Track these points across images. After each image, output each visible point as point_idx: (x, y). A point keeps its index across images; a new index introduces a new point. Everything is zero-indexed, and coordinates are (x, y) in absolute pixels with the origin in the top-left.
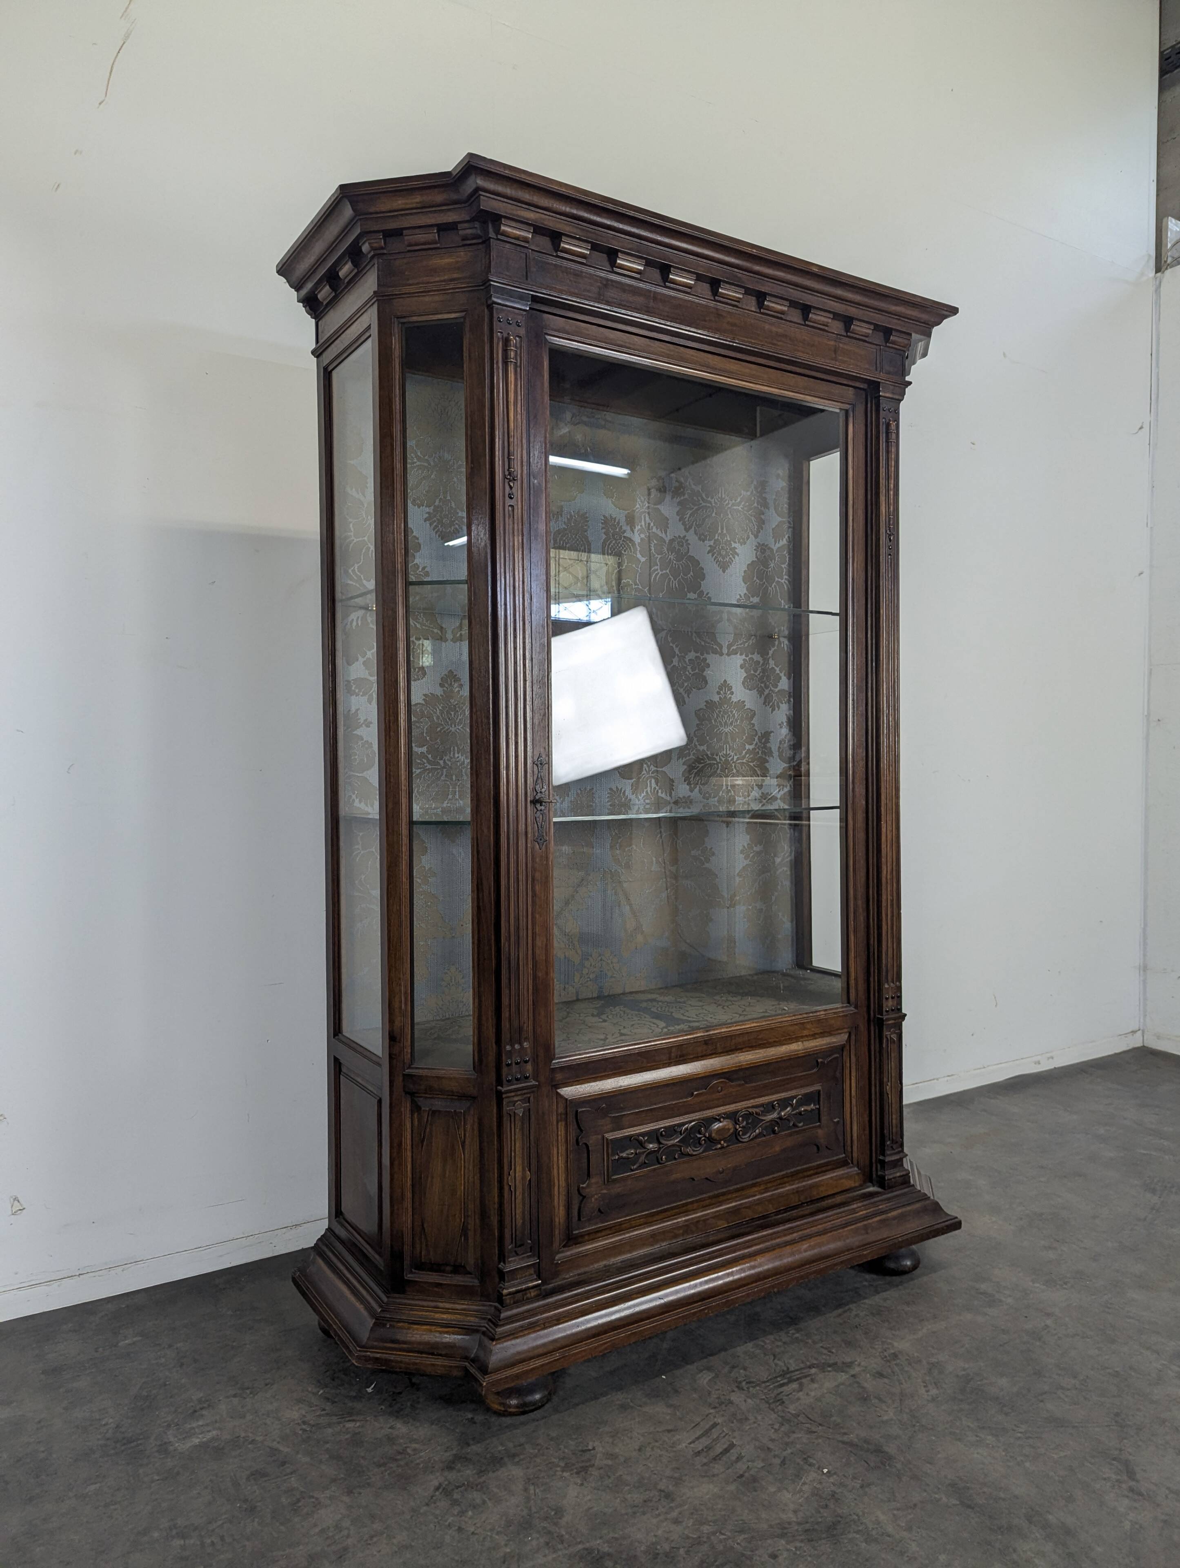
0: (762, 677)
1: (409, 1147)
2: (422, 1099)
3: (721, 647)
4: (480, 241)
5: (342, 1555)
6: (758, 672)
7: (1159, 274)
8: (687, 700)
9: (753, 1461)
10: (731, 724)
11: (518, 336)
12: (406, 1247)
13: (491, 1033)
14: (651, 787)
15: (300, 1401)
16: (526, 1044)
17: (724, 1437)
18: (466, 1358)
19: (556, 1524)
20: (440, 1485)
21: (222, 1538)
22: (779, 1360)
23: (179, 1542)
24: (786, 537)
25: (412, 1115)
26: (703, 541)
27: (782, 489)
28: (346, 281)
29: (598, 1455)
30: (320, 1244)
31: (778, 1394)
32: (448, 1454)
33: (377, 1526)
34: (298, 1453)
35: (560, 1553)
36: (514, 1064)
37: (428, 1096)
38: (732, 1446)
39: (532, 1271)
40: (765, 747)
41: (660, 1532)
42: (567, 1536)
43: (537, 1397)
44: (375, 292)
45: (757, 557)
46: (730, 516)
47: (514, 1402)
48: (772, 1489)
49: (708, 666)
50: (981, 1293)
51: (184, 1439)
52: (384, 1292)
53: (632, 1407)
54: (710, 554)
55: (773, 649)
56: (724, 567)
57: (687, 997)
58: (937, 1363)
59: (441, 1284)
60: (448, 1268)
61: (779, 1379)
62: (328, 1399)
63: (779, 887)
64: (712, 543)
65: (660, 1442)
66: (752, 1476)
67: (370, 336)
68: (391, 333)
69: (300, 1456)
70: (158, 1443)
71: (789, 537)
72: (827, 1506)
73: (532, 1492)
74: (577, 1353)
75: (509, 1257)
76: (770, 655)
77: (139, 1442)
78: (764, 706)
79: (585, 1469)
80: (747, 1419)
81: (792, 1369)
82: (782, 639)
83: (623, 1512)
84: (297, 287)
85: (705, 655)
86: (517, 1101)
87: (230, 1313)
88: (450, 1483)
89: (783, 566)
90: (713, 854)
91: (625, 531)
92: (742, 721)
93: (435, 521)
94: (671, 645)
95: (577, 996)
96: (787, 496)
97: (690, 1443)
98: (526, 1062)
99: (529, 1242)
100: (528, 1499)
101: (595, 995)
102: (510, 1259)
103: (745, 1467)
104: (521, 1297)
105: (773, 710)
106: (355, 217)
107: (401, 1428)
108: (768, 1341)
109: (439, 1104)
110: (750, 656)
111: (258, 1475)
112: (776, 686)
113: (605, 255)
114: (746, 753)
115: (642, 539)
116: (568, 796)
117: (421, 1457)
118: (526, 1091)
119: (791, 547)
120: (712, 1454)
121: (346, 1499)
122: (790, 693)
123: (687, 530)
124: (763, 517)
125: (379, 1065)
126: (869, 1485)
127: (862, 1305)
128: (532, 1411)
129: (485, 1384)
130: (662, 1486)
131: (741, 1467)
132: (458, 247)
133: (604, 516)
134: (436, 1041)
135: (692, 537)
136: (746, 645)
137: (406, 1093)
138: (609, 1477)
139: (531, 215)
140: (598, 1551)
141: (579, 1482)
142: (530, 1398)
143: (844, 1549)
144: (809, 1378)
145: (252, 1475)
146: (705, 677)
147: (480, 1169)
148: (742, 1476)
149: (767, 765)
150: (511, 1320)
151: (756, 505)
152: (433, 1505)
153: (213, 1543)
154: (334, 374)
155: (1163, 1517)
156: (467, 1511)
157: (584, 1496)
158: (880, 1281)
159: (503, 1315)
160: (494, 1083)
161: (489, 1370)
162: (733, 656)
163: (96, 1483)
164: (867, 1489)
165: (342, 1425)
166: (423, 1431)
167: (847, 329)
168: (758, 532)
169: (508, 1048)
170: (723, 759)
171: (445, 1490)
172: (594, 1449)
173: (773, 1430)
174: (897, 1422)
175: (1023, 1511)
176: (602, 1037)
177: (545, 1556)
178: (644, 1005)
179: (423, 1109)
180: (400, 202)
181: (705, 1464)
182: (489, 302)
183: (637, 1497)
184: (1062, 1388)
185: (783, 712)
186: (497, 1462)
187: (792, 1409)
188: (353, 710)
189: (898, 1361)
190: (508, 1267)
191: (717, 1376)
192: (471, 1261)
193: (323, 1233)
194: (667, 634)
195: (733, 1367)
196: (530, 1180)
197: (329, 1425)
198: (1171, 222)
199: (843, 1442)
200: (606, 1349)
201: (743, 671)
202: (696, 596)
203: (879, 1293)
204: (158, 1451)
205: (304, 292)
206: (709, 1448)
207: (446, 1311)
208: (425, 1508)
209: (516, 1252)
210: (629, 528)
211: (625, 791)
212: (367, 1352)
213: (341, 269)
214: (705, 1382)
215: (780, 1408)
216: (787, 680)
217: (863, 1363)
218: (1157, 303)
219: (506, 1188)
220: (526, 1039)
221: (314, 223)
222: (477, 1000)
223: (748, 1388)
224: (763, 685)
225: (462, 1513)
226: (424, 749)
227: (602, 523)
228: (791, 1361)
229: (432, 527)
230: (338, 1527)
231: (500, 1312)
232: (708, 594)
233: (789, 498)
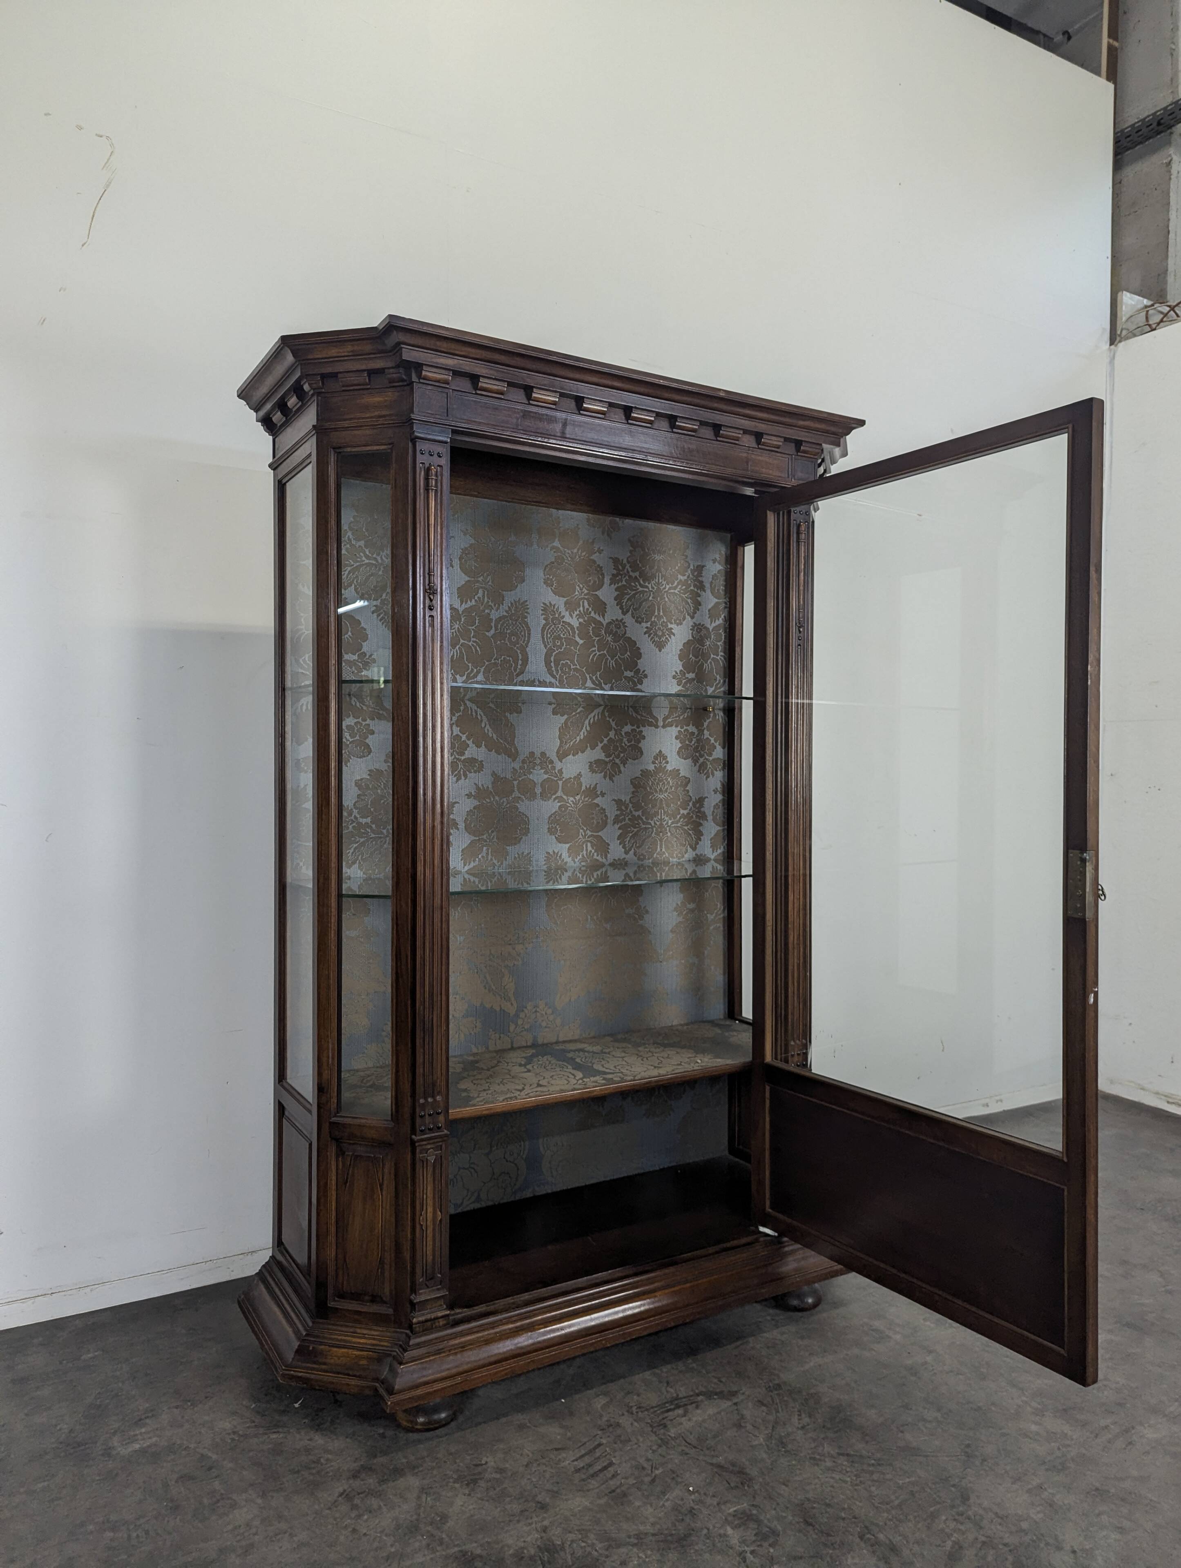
0: (697, 747)
1: (334, 1187)
2: (345, 1145)
3: (657, 720)
4: (405, 383)
5: (248, 1550)
6: (693, 742)
7: (1113, 347)
8: (622, 768)
9: (626, 1478)
10: (666, 791)
11: (439, 466)
12: (329, 1277)
13: (406, 1087)
14: (587, 850)
15: (234, 1413)
16: (438, 1098)
17: (606, 1456)
18: (377, 1379)
19: (438, 1528)
20: (345, 1491)
21: (147, 1532)
22: (671, 1387)
23: (110, 1534)
24: (722, 616)
25: (337, 1161)
26: (640, 623)
27: (719, 571)
28: (294, 410)
29: (489, 1470)
30: (264, 1270)
31: (663, 1419)
32: (356, 1464)
33: (283, 1526)
34: (224, 1460)
35: (438, 1554)
36: (427, 1116)
37: (351, 1142)
38: (611, 1464)
39: (442, 1302)
40: (699, 812)
41: (529, 1539)
42: (447, 1539)
43: (443, 1415)
44: (314, 426)
45: (693, 637)
46: (667, 599)
47: (421, 1420)
48: (637, 1504)
49: (644, 738)
50: (873, 1330)
51: (126, 1444)
52: (311, 1317)
53: (528, 1427)
54: (647, 635)
55: (708, 721)
56: (660, 646)
57: (613, 1047)
58: (815, 1394)
59: (361, 1312)
60: (367, 1298)
61: (667, 1405)
62: (258, 1412)
63: (712, 942)
64: (648, 624)
65: (547, 1459)
66: (623, 1491)
67: (310, 462)
68: (328, 462)
69: (225, 1462)
70: (104, 1447)
71: (725, 617)
72: (683, 1520)
73: (424, 1500)
74: (479, 1378)
75: (421, 1289)
76: (705, 726)
77: (87, 1446)
78: (698, 774)
79: (475, 1481)
80: (630, 1440)
81: (681, 1396)
82: (716, 712)
83: (500, 1520)
84: (256, 410)
85: (642, 728)
86: (429, 1149)
87: (184, 1331)
88: (353, 1490)
89: (719, 644)
90: (647, 912)
91: (564, 617)
92: (676, 788)
93: (382, 613)
94: (608, 719)
95: (512, 1043)
96: (723, 578)
97: (573, 1461)
98: (439, 1114)
99: (439, 1275)
100: (419, 1506)
101: (529, 1044)
102: (421, 1291)
103: (618, 1483)
104: (429, 1326)
105: (708, 777)
106: (296, 362)
107: (319, 1440)
108: (665, 1370)
109: (361, 1150)
110: (685, 728)
111: (184, 1478)
112: (711, 755)
113: (522, 390)
114: (680, 818)
115: (580, 623)
116: (506, 859)
117: (332, 1466)
118: (438, 1140)
119: (727, 625)
120: (591, 1471)
121: (259, 1501)
122: (724, 761)
123: (624, 613)
124: (699, 599)
125: (310, 1112)
126: (725, 1503)
127: (760, 1339)
128: (436, 1428)
129: (389, 1403)
130: (539, 1498)
131: (613, 1483)
132: (387, 388)
133: (544, 603)
134: (370, 1089)
135: (628, 619)
136: (681, 718)
137: (332, 1138)
138: (495, 1489)
139: (450, 362)
140: (472, 1553)
141: (467, 1492)
142: (436, 1417)
143: (689, 1558)
144: (694, 1405)
145: (182, 1477)
146: (641, 748)
147: (395, 1209)
148: (614, 1491)
149: (701, 828)
150: (419, 1346)
151: (692, 588)
152: (335, 1509)
153: (138, 1536)
154: (289, 487)
155: (983, 1539)
156: (363, 1515)
157: (469, 1505)
158: (781, 1315)
159: (411, 1343)
160: (409, 1132)
161: (395, 1391)
162: (669, 729)
163: (44, 1481)
164: (723, 1507)
165: (266, 1436)
166: (337, 1443)
167: (759, 442)
168: (695, 613)
169: (422, 1101)
170: (658, 823)
171: (347, 1496)
172: (486, 1463)
173: (651, 1452)
174: (765, 1447)
175: (858, 1529)
176: (520, 1087)
177: (424, 1555)
178: (570, 1055)
179: (347, 1153)
180: (333, 351)
181: (583, 1480)
182: (413, 437)
183: (516, 1507)
184: (924, 1420)
185: (717, 778)
186: (398, 1472)
187: (673, 1432)
188: (302, 786)
189: (781, 1391)
190: (417, 1299)
191: (611, 1400)
192: (387, 1291)
193: (267, 1260)
194: (604, 708)
195: (629, 1393)
196: (441, 1221)
197: (256, 1436)
198: (1126, 296)
199: (712, 1464)
200: (506, 1374)
201: (678, 741)
202: (632, 674)
203: (778, 1328)
204: (103, 1455)
205: (262, 413)
206: (590, 1465)
207: (363, 1336)
208: (328, 1511)
209: (426, 1285)
210: (568, 613)
211: (561, 854)
212: (291, 1371)
213: (289, 400)
214: (599, 1406)
215: (662, 1431)
216: (722, 749)
217: (747, 1393)
218: (1112, 374)
219: (418, 1226)
220: (439, 1093)
221: (264, 362)
222: (394, 1057)
223: (637, 1412)
224: (697, 754)
225: (359, 1516)
226: (369, 820)
227: (542, 610)
228: (682, 1389)
229: (379, 618)
230: (248, 1525)
231: (409, 1338)
232: (644, 671)
233: (726, 580)
